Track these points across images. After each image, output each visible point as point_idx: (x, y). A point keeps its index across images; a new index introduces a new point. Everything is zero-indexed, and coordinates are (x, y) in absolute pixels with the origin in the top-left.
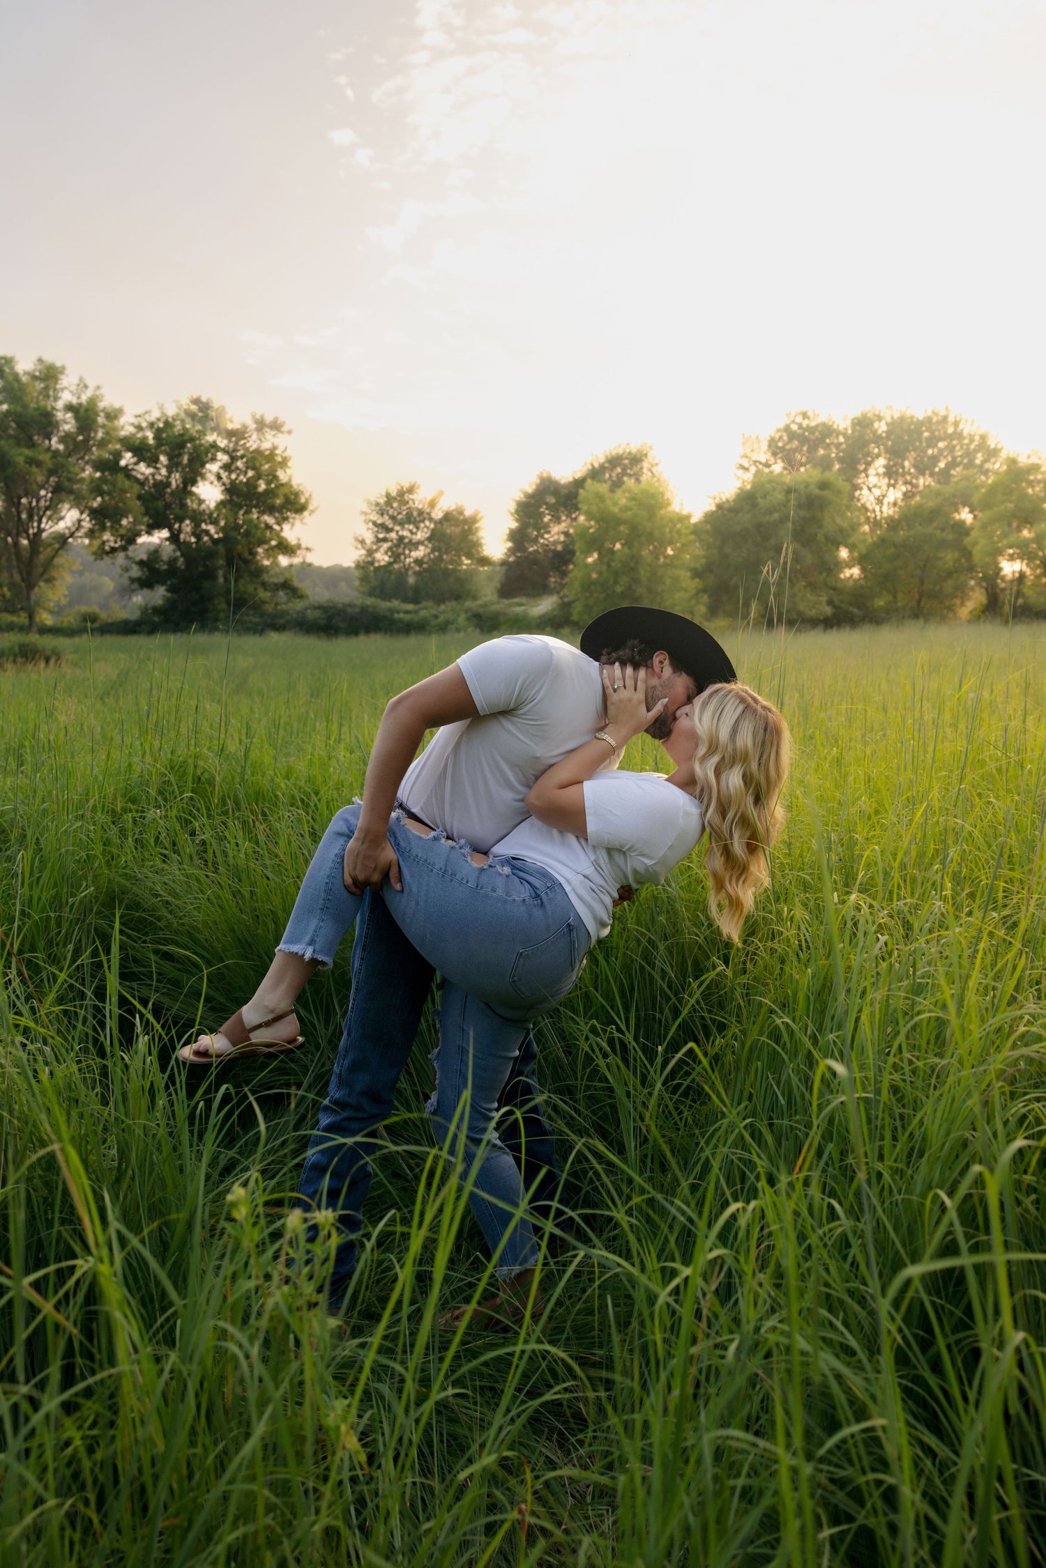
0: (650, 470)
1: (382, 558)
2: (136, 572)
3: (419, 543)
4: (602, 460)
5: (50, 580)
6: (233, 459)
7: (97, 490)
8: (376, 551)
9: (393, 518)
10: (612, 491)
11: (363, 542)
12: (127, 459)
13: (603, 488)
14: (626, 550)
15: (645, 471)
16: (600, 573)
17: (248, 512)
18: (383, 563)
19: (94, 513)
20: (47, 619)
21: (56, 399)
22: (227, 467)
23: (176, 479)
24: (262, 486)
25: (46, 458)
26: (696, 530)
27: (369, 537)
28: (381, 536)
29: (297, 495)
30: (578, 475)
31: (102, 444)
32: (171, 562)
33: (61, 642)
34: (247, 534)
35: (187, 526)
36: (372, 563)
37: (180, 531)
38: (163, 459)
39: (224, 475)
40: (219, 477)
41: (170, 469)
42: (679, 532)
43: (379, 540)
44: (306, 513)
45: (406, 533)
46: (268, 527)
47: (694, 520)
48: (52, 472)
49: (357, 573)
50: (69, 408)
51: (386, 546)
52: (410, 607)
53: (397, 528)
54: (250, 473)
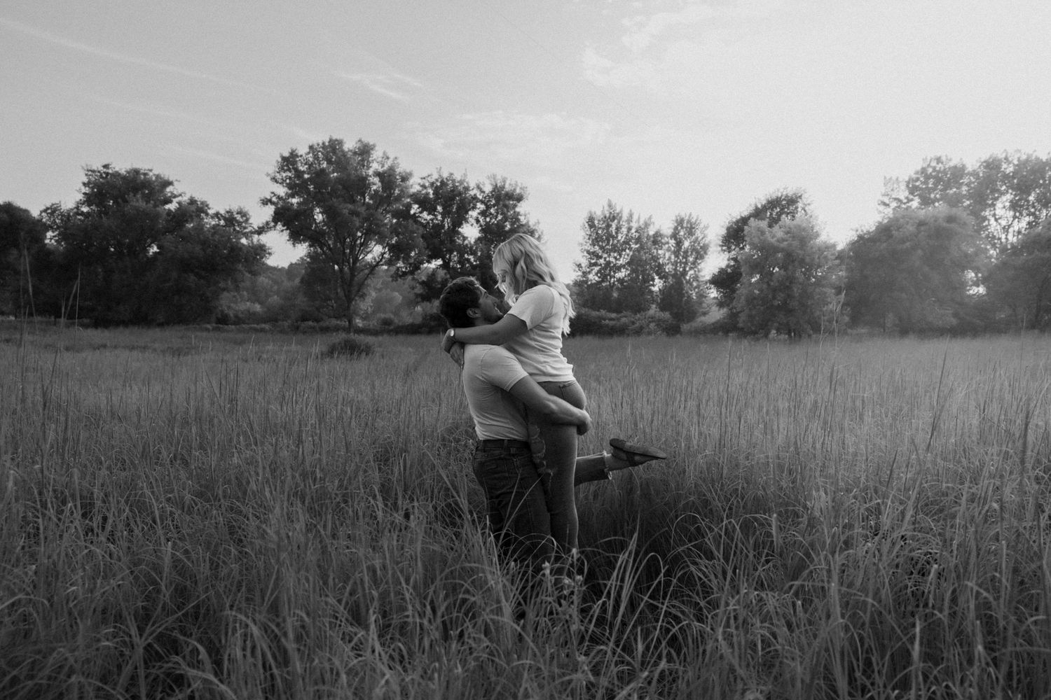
0: (804, 209)
1: (593, 278)
2: (419, 290)
3: (623, 266)
4: (764, 202)
5: (363, 296)
6: (488, 207)
7: (395, 230)
8: (589, 272)
9: (602, 248)
10: (770, 226)
11: (579, 266)
12: (415, 209)
13: (764, 224)
14: (782, 272)
15: (799, 209)
16: (761, 290)
18: (594, 281)
19: (393, 248)
20: (359, 322)
21: (369, 168)
22: (483, 213)
23: (447, 223)
24: (508, 226)
25: (362, 210)
26: (841, 256)
27: (584, 263)
28: (593, 261)
30: (745, 214)
31: (398, 199)
33: (369, 339)
35: (455, 257)
36: (586, 282)
37: (450, 260)
38: (439, 209)
39: (481, 219)
40: (478, 221)
41: (444, 215)
42: (826, 257)
43: (591, 265)
45: (612, 259)
47: (840, 247)
48: (366, 219)
50: (378, 174)
51: (597, 269)
52: (614, 315)
53: (605, 255)
54: (500, 217)
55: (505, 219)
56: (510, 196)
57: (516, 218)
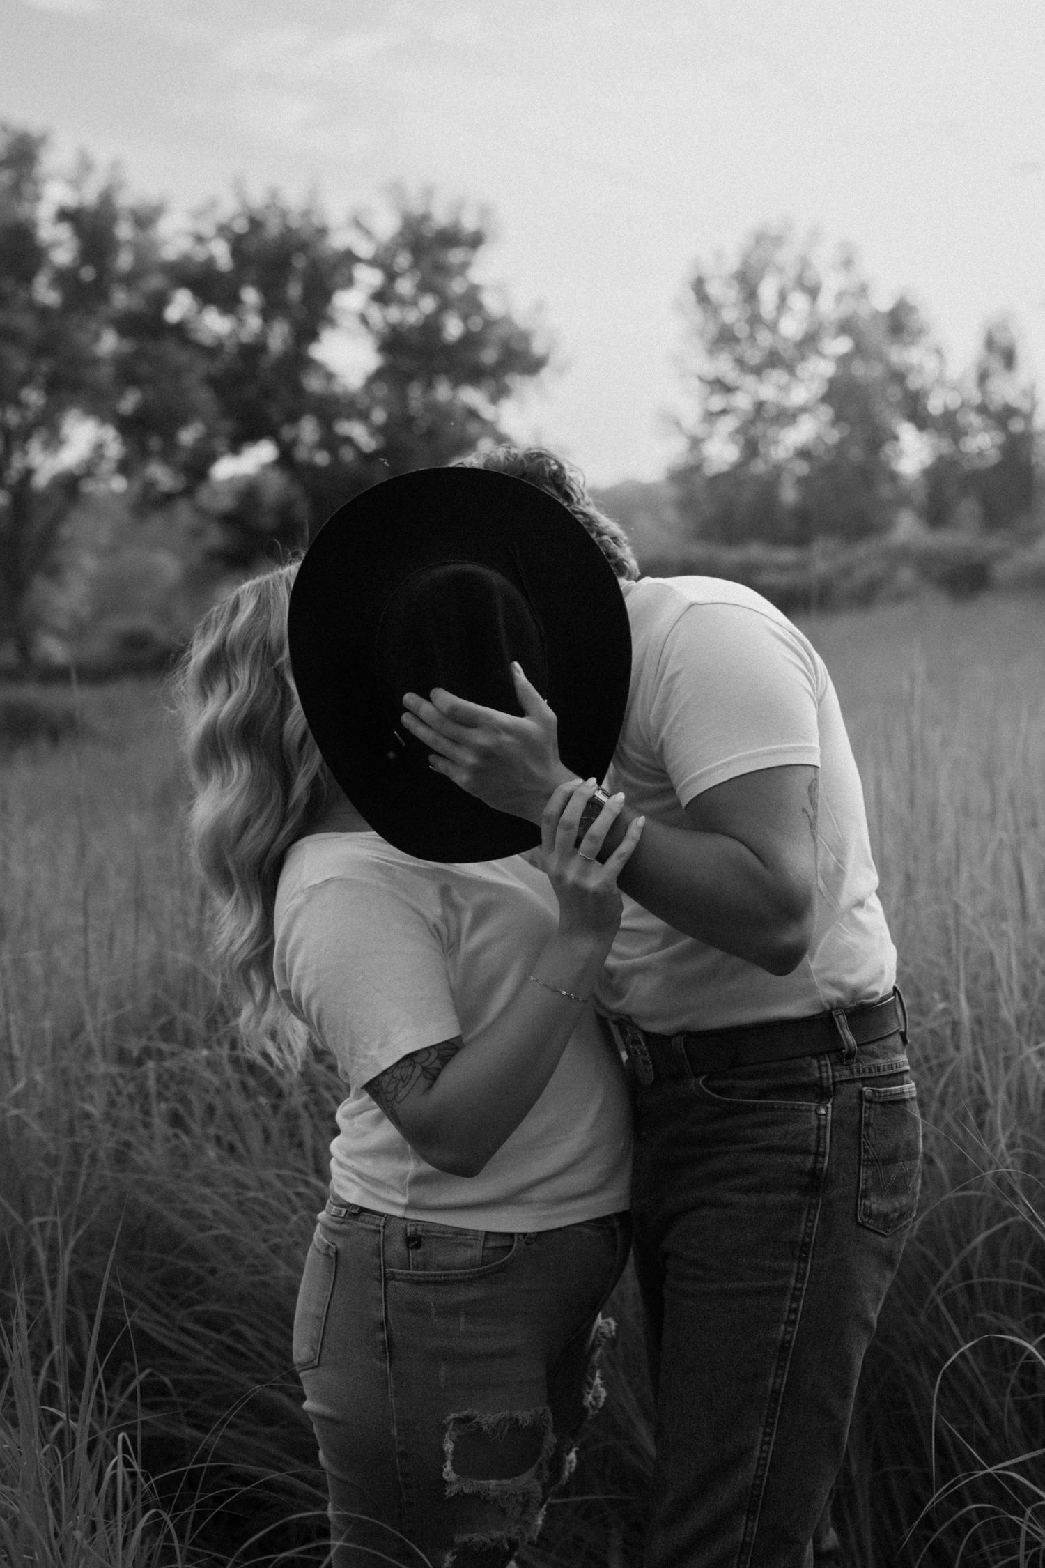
1: (722, 452)
2: (215, 537)
5: (54, 572)
6: (391, 276)
7: (127, 373)
8: (708, 438)
9: (740, 363)
11: (677, 422)
12: (180, 306)
17: (429, 386)
18: (724, 465)
19: (126, 425)
20: (54, 649)
21: (37, 198)
22: (382, 297)
23: (279, 337)
24: (453, 328)
25: (25, 323)
27: (690, 409)
28: (716, 404)
29: (525, 337)
31: (130, 280)
32: (285, 510)
33: (78, 698)
34: (432, 434)
35: (308, 430)
36: (701, 468)
37: (294, 442)
38: (250, 296)
39: (375, 313)
40: (364, 320)
41: (268, 312)
43: (711, 417)
44: (545, 373)
45: (769, 392)
46: (472, 414)
48: (42, 349)
49: (672, 492)
50: (65, 215)
51: (727, 425)
52: (787, 555)
53: (749, 381)
54: (428, 304)
55: (445, 305)
56: (450, 238)
57: (471, 303)
